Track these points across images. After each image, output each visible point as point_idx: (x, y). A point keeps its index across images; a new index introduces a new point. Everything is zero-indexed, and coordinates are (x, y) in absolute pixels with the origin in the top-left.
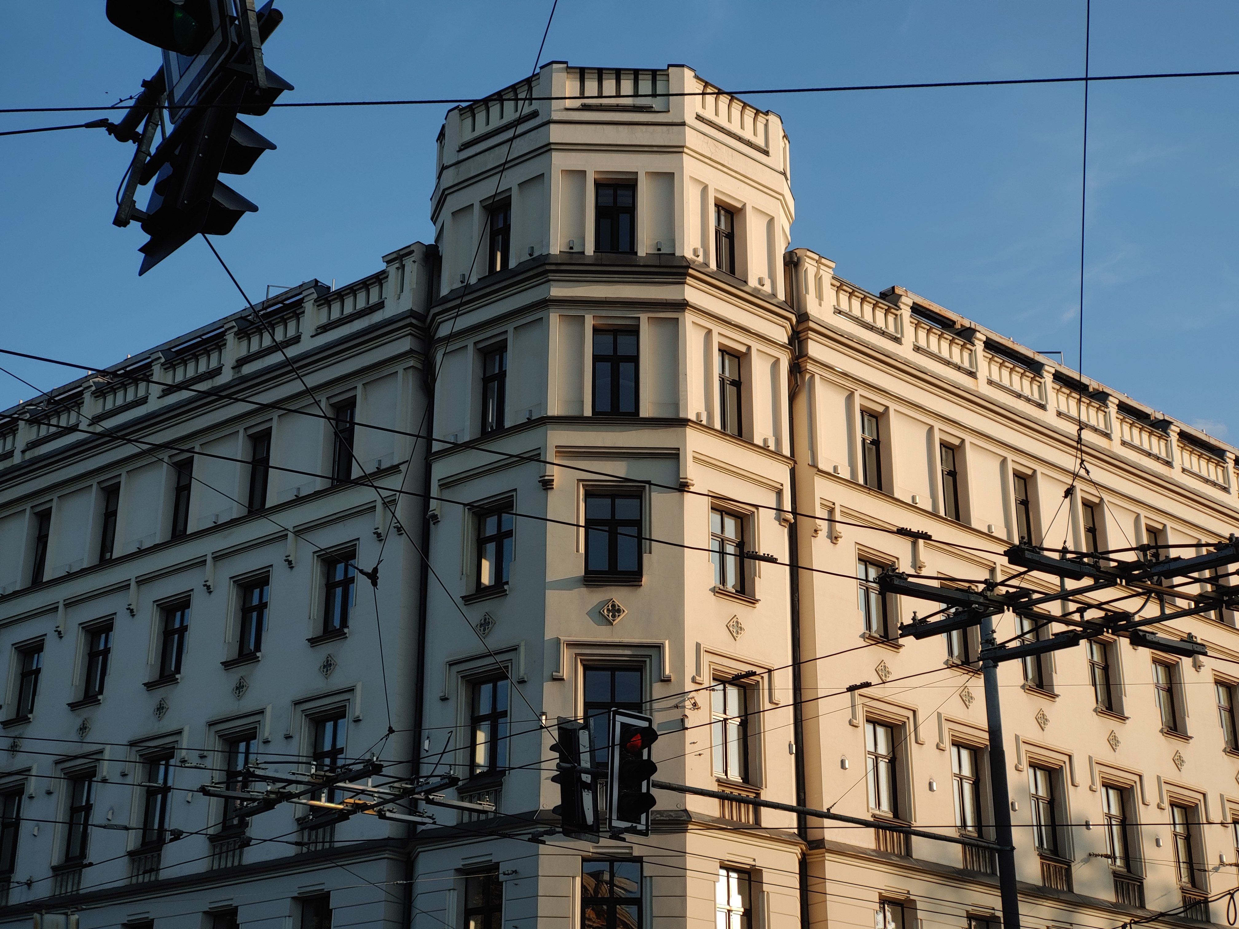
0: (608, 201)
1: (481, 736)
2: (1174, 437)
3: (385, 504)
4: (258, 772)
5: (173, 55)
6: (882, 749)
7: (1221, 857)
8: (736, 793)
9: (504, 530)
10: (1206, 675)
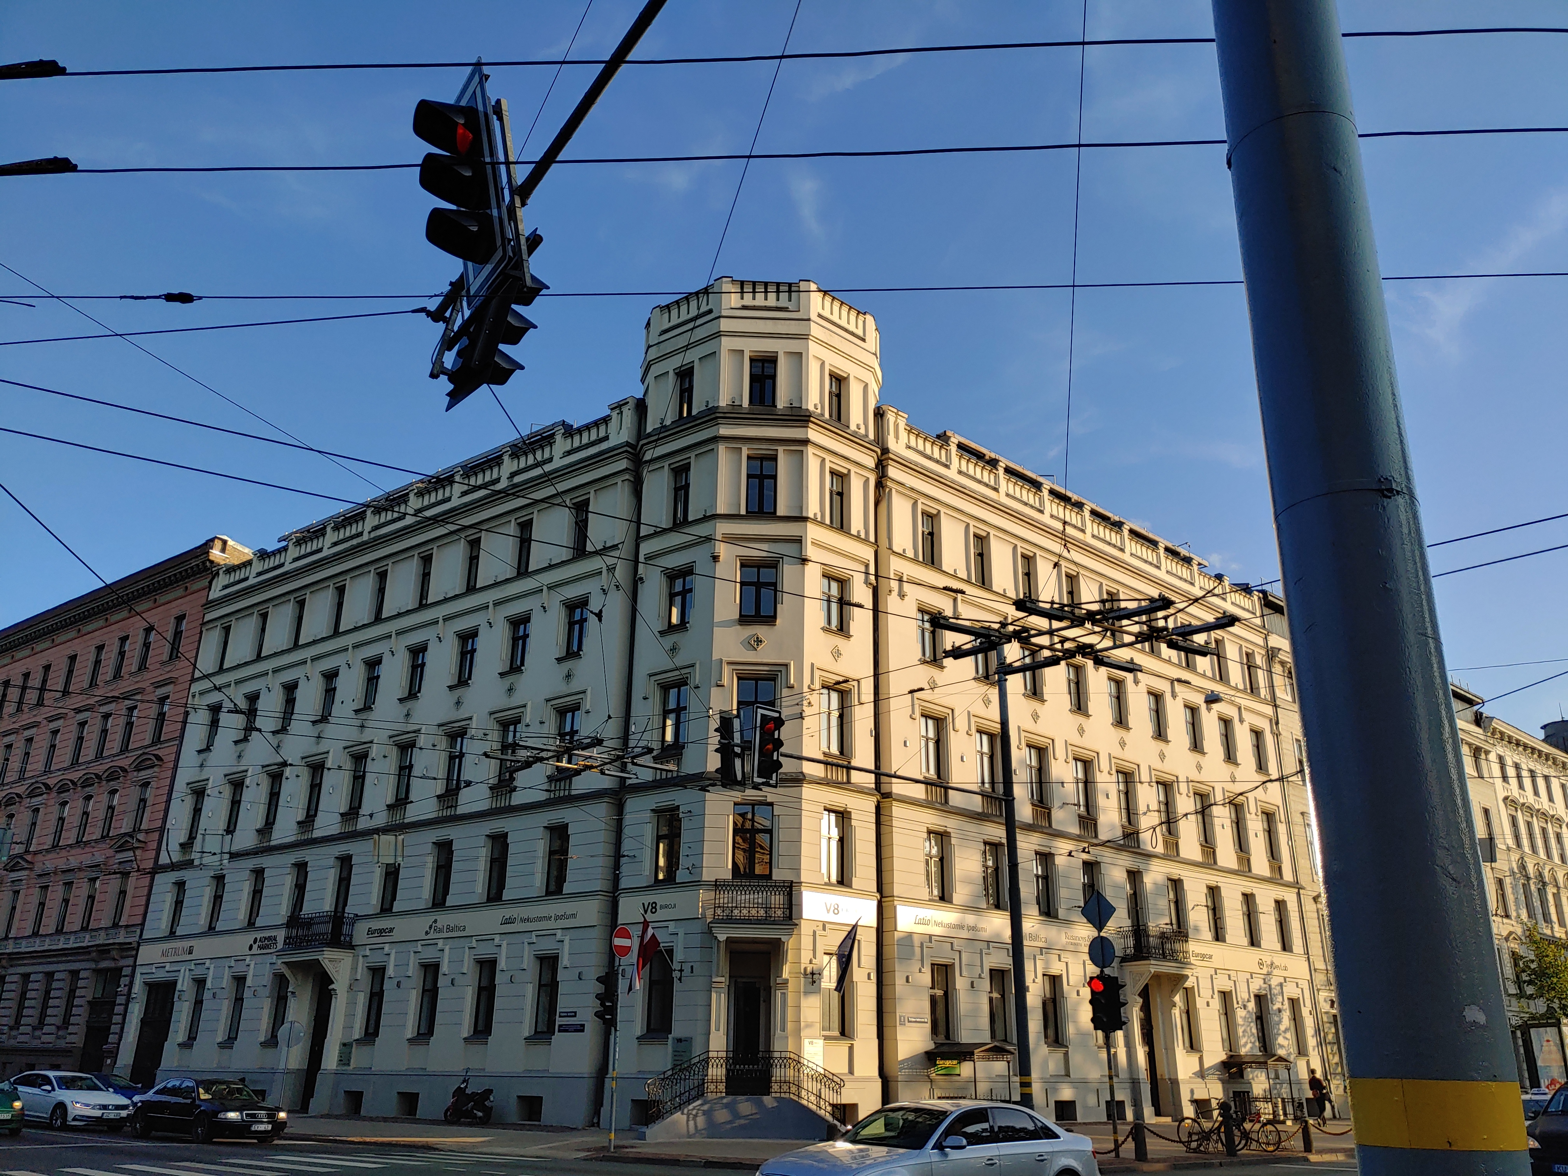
0: (758, 371)
1: (669, 722)
2: (1126, 533)
3: (609, 570)
4: (521, 743)
5: (470, 264)
6: (931, 734)
7: (1148, 806)
8: (835, 761)
9: (687, 588)
10: (1142, 688)
